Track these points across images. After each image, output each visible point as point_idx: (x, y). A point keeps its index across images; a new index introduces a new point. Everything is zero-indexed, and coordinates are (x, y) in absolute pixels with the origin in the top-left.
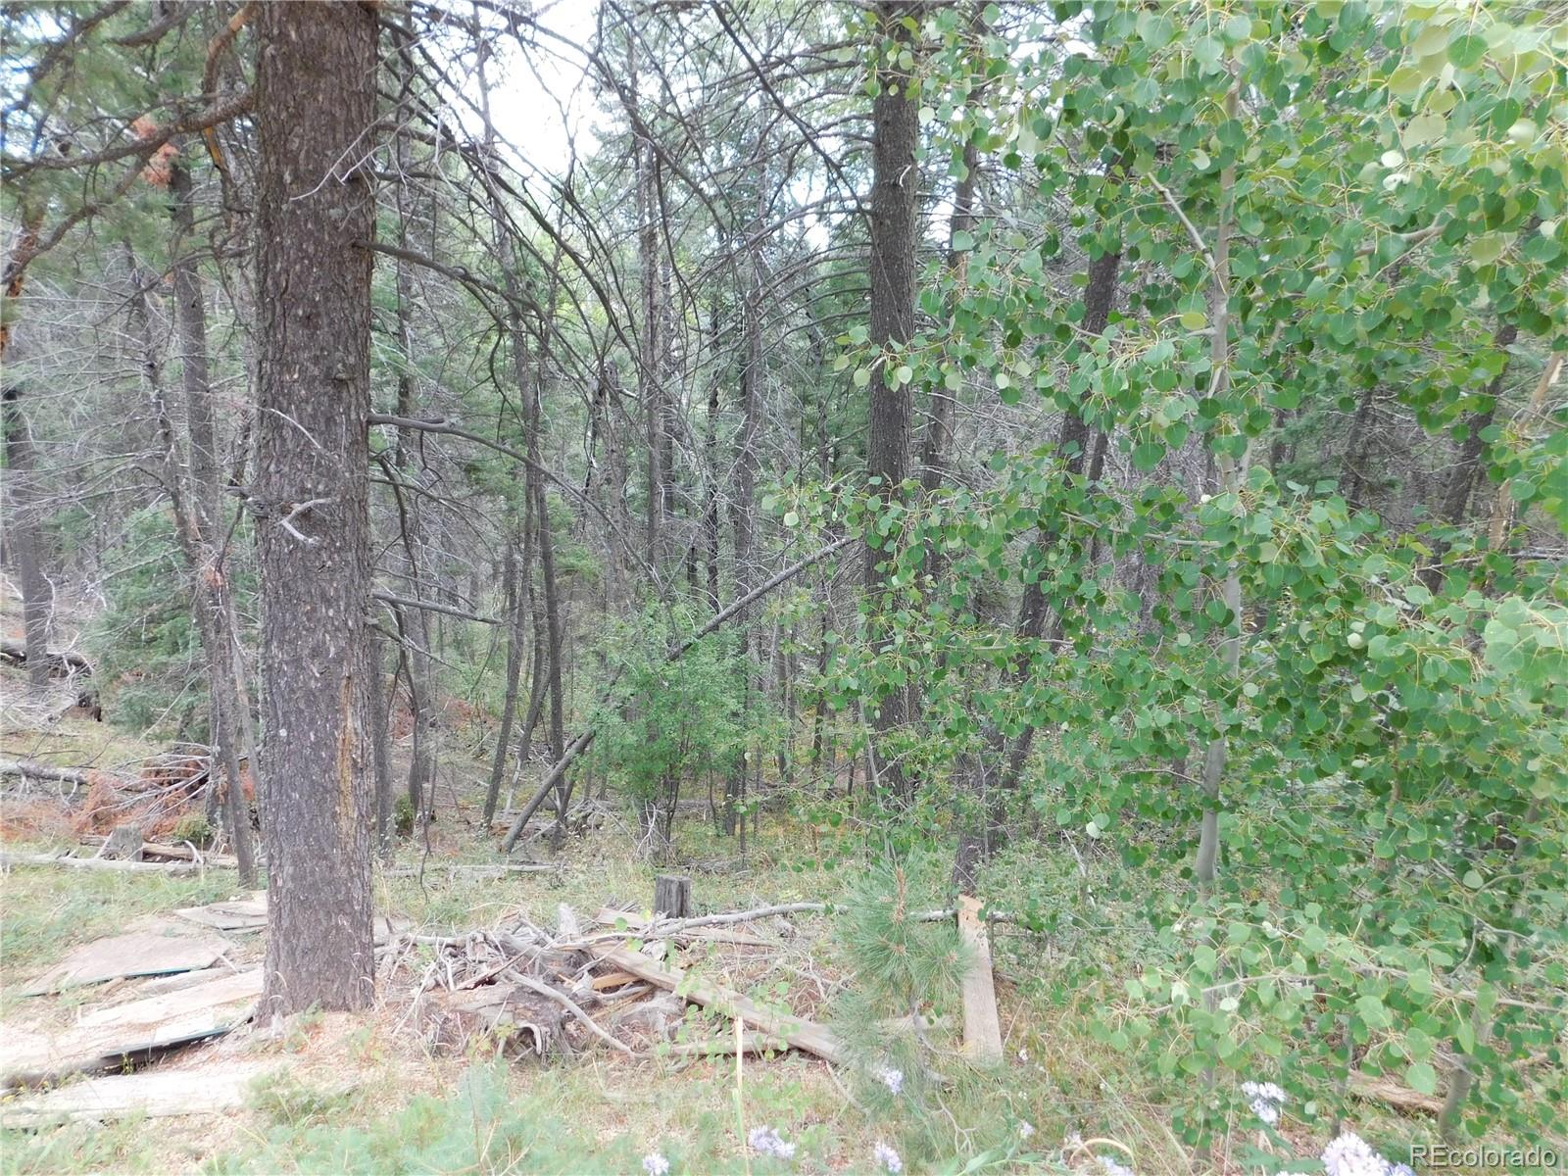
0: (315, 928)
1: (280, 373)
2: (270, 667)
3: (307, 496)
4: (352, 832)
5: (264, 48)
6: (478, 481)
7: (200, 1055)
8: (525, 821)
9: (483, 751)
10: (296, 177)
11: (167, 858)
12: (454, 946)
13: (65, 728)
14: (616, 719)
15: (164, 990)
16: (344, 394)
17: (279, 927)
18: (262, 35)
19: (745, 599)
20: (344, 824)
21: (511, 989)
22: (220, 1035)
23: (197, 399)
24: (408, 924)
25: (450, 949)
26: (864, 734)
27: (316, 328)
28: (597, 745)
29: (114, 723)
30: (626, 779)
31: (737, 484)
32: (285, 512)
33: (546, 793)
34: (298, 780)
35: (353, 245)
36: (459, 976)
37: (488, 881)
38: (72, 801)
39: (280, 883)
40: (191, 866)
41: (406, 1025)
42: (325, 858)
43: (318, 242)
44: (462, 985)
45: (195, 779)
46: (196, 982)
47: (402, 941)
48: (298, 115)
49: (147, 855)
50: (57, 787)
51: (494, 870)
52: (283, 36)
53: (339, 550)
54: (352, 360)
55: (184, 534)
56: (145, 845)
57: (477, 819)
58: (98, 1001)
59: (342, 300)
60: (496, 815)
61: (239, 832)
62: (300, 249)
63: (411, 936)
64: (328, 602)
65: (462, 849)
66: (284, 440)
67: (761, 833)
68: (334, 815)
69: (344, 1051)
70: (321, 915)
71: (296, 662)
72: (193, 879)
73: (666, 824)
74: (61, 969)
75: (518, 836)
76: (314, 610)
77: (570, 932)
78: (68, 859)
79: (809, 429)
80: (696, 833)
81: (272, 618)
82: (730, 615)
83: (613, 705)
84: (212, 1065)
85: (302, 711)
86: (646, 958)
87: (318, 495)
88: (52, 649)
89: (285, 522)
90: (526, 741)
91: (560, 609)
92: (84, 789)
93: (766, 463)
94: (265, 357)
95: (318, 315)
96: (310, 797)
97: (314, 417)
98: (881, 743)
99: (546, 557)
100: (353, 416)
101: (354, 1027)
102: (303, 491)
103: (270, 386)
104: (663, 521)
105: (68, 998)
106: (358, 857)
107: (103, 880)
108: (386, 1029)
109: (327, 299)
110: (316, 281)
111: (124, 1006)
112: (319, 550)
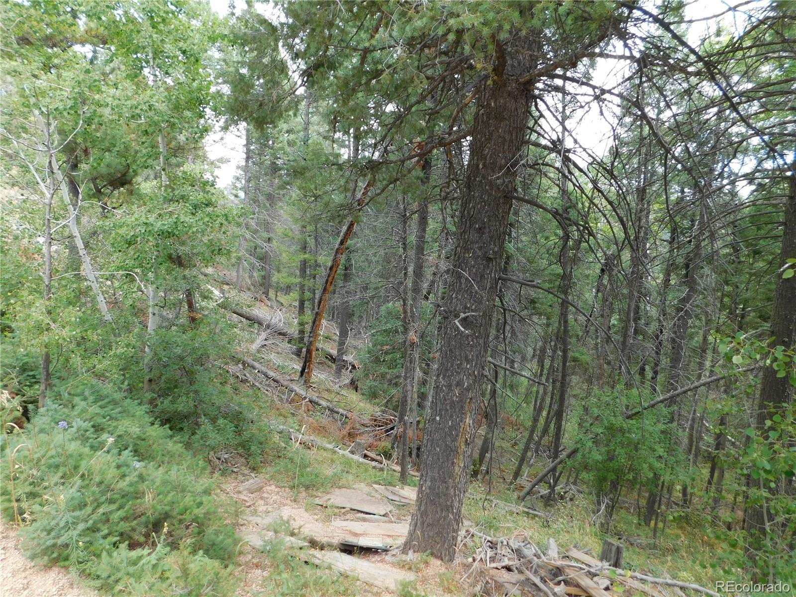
0: (435, 515)
1: (464, 253)
2: (438, 387)
3: (467, 311)
4: (459, 473)
5: (479, 110)
6: (534, 308)
7: (377, 558)
8: (534, 486)
9: (516, 444)
10: (484, 165)
11: (373, 460)
12: (491, 543)
13: (343, 392)
14: (590, 444)
15: (364, 520)
16: (491, 265)
17: (419, 509)
18: (480, 105)
19: (676, 392)
20: (457, 468)
21: (522, 578)
22: (386, 551)
23: (419, 258)
24: (470, 524)
25: (489, 543)
26: (762, 495)
27: (483, 234)
28: (579, 456)
29: (363, 394)
30: (592, 478)
31: (679, 326)
32: (457, 316)
33: (546, 475)
34: (440, 442)
35: (505, 197)
36: (493, 559)
37: (511, 513)
38: (342, 424)
39: (424, 488)
40: (382, 466)
41: (467, 577)
42: (445, 482)
43: (490, 195)
44: (494, 565)
45: (389, 427)
46: (377, 521)
47: (467, 531)
48: (489, 139)
49: (366, 456)
50: (337, 417)
51: (515, 508)
52: (489, 105)
53: (477, 337)
54: (496, 249)
55: (405, 317)
56: (366, 451)
57: (509, 478)
58: (340, 516)
59: (496, 221)
60: (519, 478)
61: (403, 456)
62: (481, 198)
63: (472, 530)
64: (468, 361)
65: (499, 492)
66: (461, 283)
67: (668, 531)
68: (453, 463)
69: (438, 580)
70: (439, 509)
71: (449, 386)
72: (381, 472)
73: (611, 509)
74: (328, 496)
75: (528, 493)
76: (461, 364)
77: (553, 556)
78: (337, 449)
79: (726, 300)
80: (626, 520)
81: (442, 364)
82: (666, 400)
83: (591, 436)
84: (381, 564)
85: (448, 410)
86: (596, 586)
87: (473, 311)
88: (345, 358)
89: (456, 321)
90: (538, 444)
91: (568, 379)
92: (347, 420)
93: (697, 316)
94: (459, 245)
95: (485, 228)
96: (444, 452)
97: (476, 274)
98: (772, 504)
99: (565, 351)
100: (493, 275)
101: (443, 570)
102: (466, 308)
103: (459, 259)
104: (631, 341)
105: (329, 510)
106: (459, 486)
107: (348, 463)
108: (458, 576)
109: (490, 221)
110: (486, 213)
111: (349, 522)
112: (468, 336)
